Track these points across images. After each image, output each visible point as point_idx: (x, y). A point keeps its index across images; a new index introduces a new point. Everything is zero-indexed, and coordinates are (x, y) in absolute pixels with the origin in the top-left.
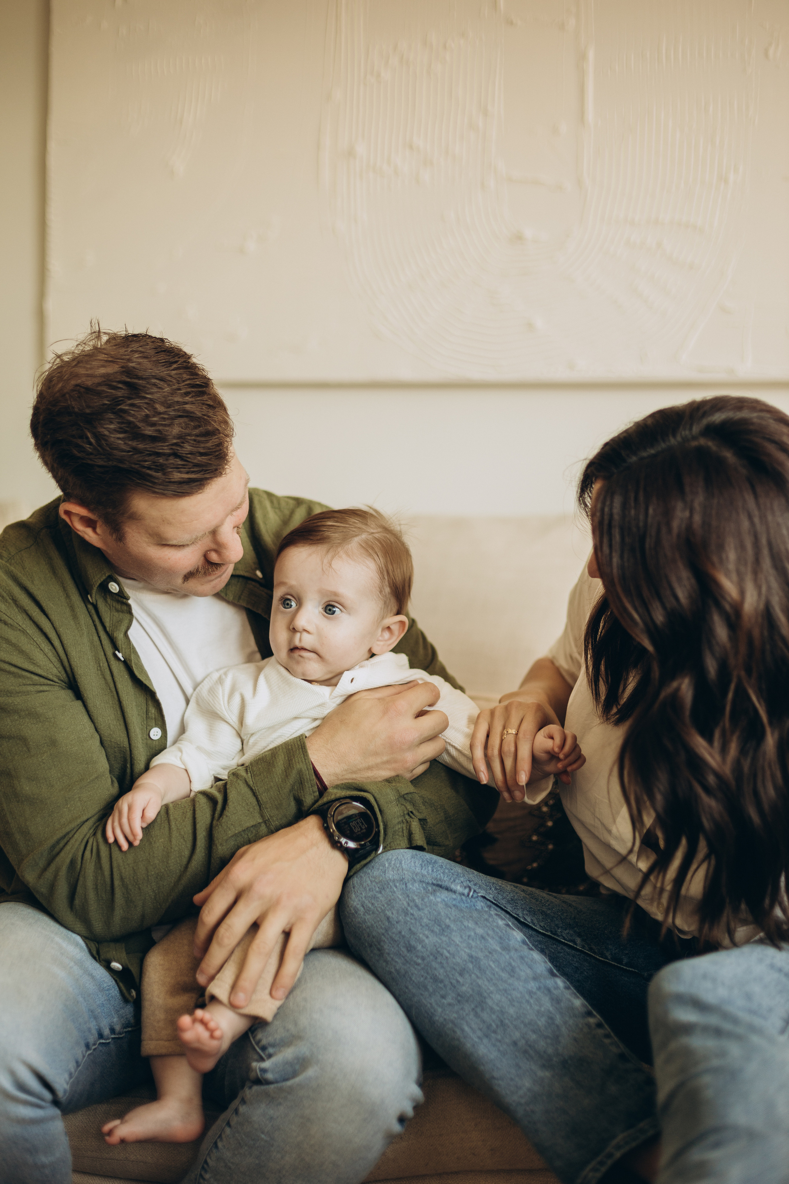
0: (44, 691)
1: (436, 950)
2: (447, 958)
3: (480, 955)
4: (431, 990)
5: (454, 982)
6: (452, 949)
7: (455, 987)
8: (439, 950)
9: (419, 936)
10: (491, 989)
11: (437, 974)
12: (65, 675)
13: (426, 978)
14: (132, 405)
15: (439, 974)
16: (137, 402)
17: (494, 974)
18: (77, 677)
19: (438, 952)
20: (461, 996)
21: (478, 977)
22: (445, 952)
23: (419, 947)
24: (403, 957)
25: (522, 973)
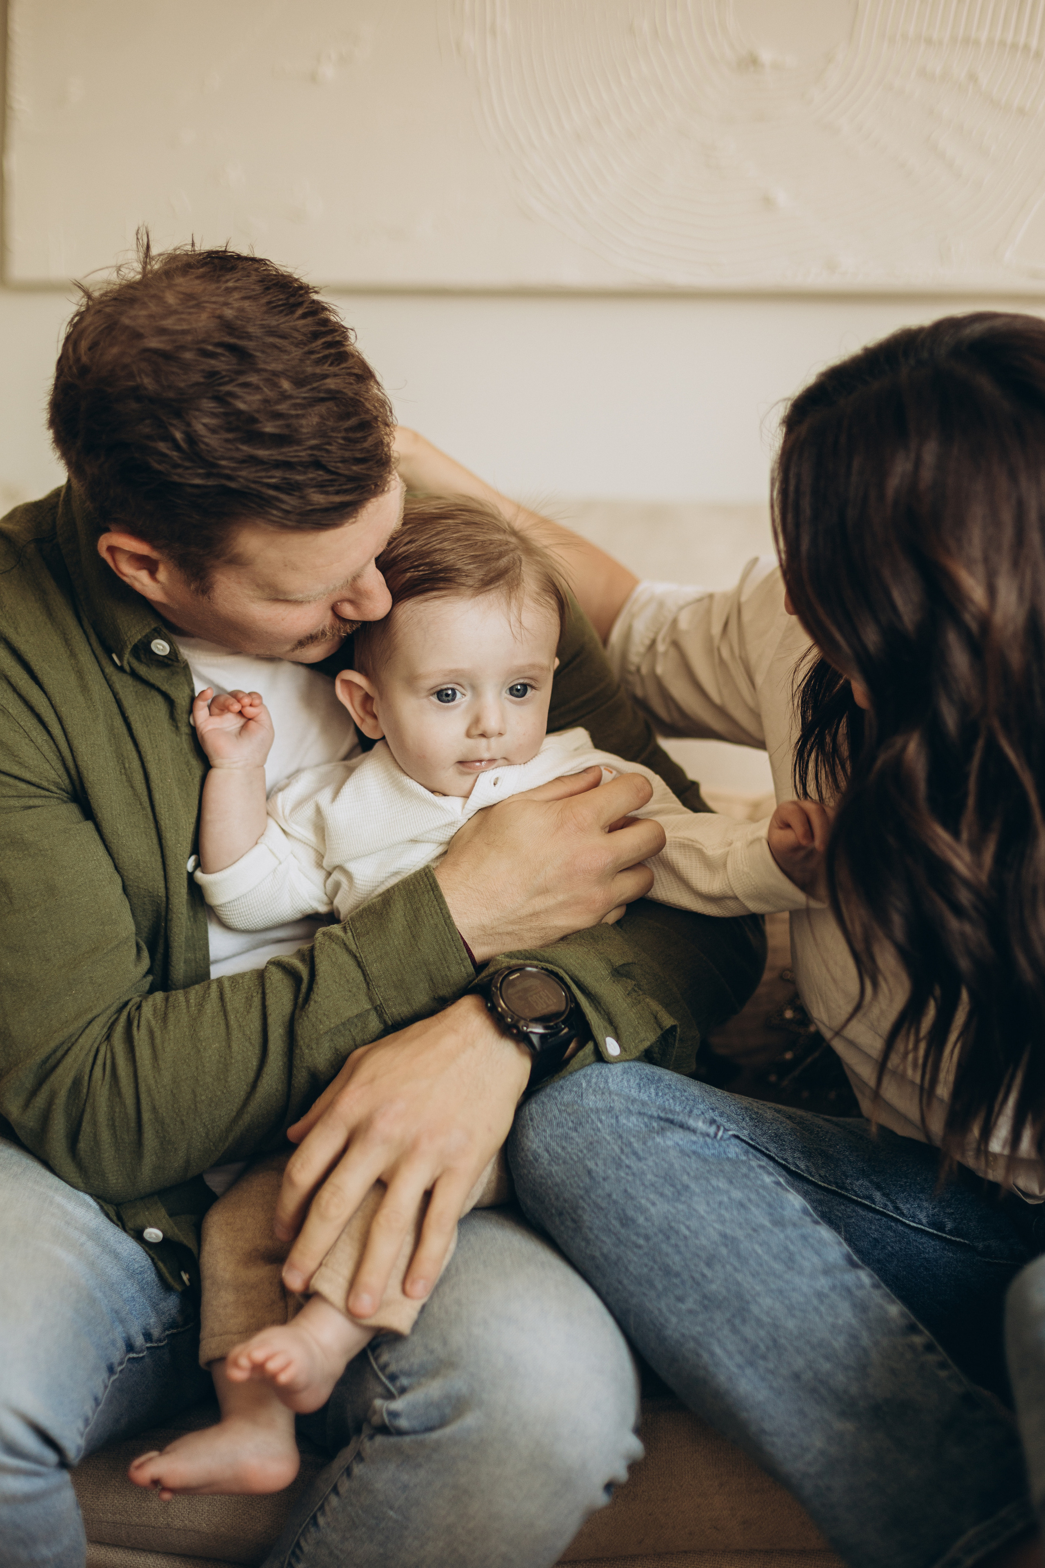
0: (34, 807)
1: (669, 1224)
2: (685, 1237)
3: (740, 1234)
4: (660, 1287)
5: (697, 1276)
6: (694, 1224)
7: (698, 1284)
8: (673, 1224)
9: (639, 1202)
10: (758, 1288)
11: (671, 1264)
13: (652, 1269)
15: (674, 1263)
17: (761, 1265)
19: (671, 1228)
20: (709, 1300)
21: (736, 1269)
22: (682, 1228)
23: (641, 1220)
24: (615, 1234)
25: (806, 1264)
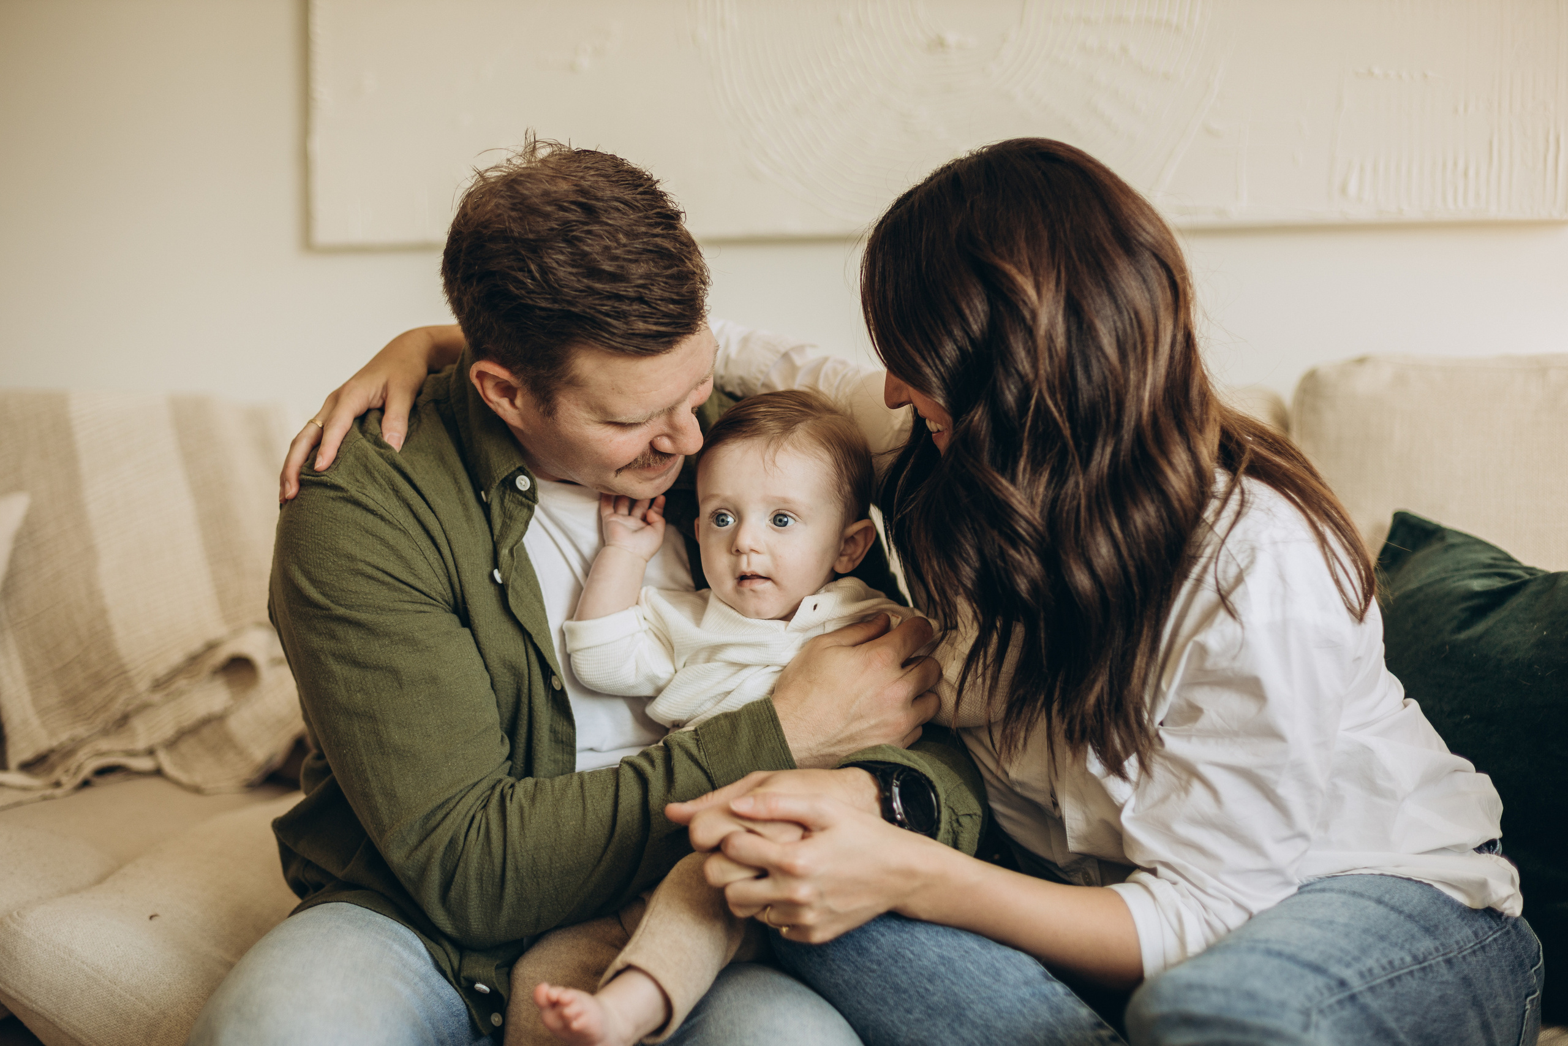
2: (910, 960)
3: (954, 955)
4: (892, 1003)
5: (921, 990)
6: (917, 949)
7: (923, 997)
8: (899, 950)
9: (872, 935)
10: (972, 997)
12: (450, 595)
13: (884, 989)
14: (589, 232)
15: (902, 982)
16: (595, 228)
17: (973, 979)
18: (467, 596)
19: (899, 953)
20: (932, 1009)
21: (953, 983)
22: (907, 952)
23: (873, 949)
24: (853, 963)
25: (1010, 977)
